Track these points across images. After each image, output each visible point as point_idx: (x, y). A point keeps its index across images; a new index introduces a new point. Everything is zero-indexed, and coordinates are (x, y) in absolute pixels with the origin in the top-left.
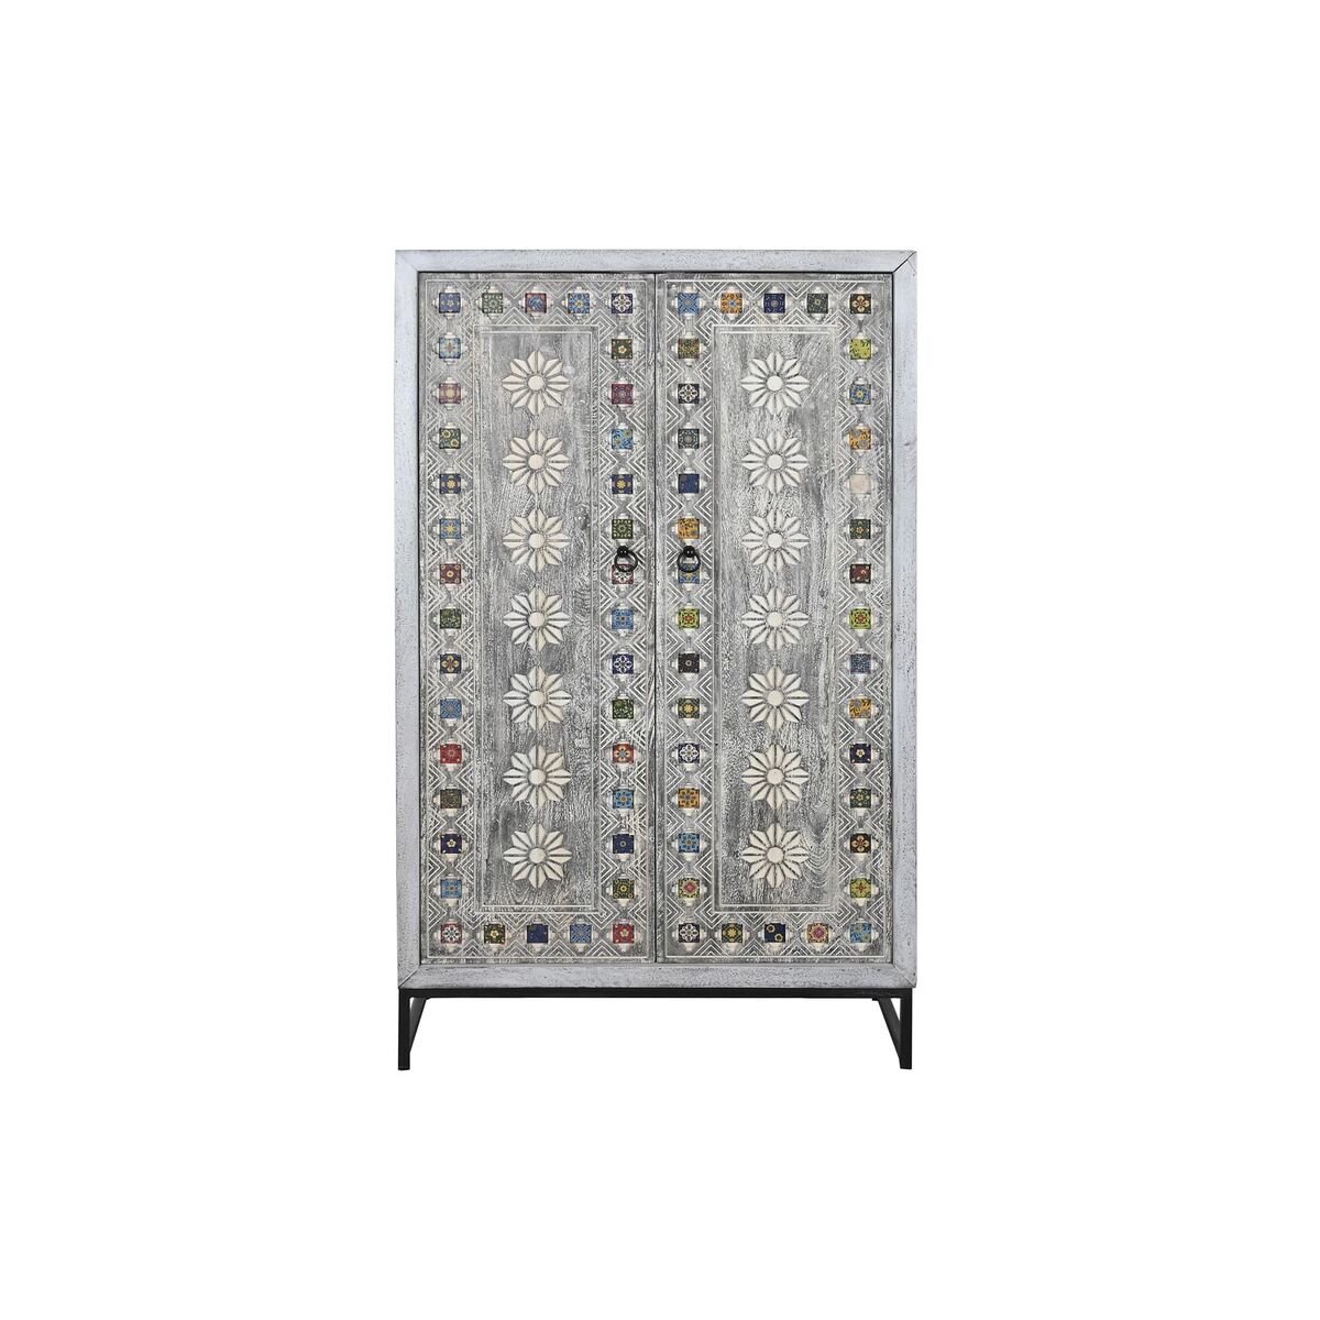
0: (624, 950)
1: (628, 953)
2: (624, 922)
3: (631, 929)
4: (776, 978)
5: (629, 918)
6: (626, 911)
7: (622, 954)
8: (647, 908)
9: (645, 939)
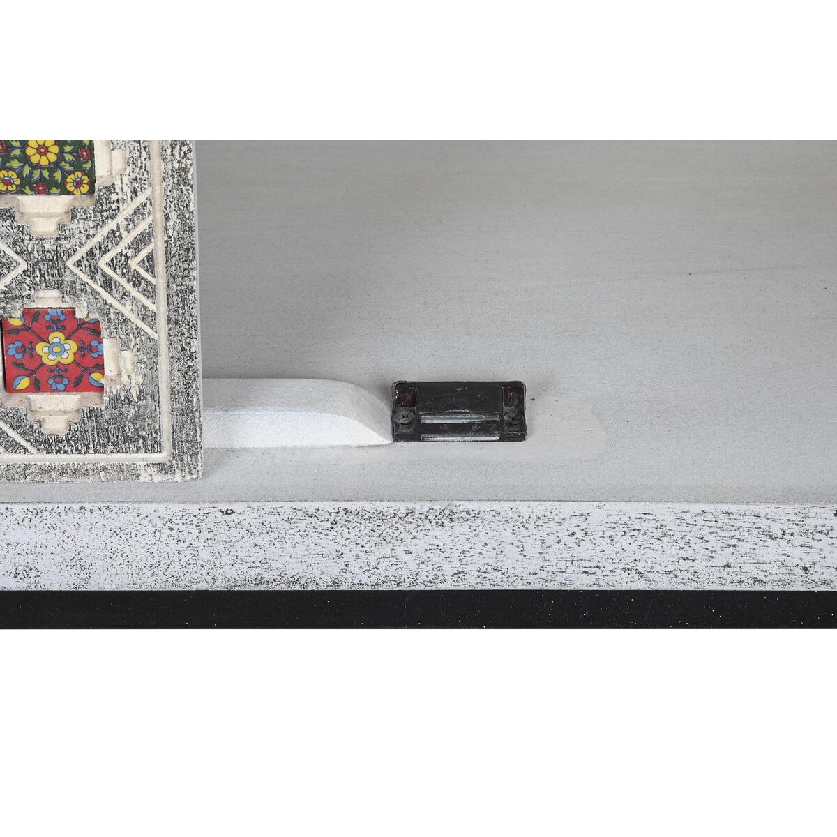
0: (56, 426)
1: (73, 440)
2: (49, 299)
3: (87, 334)
4: (770, 552)
5: (72, 290)
6: (55, 258)
7: (48, 444)
8: (157, 245)
9: (155, 381)
